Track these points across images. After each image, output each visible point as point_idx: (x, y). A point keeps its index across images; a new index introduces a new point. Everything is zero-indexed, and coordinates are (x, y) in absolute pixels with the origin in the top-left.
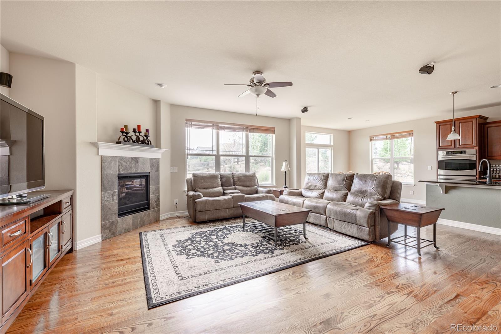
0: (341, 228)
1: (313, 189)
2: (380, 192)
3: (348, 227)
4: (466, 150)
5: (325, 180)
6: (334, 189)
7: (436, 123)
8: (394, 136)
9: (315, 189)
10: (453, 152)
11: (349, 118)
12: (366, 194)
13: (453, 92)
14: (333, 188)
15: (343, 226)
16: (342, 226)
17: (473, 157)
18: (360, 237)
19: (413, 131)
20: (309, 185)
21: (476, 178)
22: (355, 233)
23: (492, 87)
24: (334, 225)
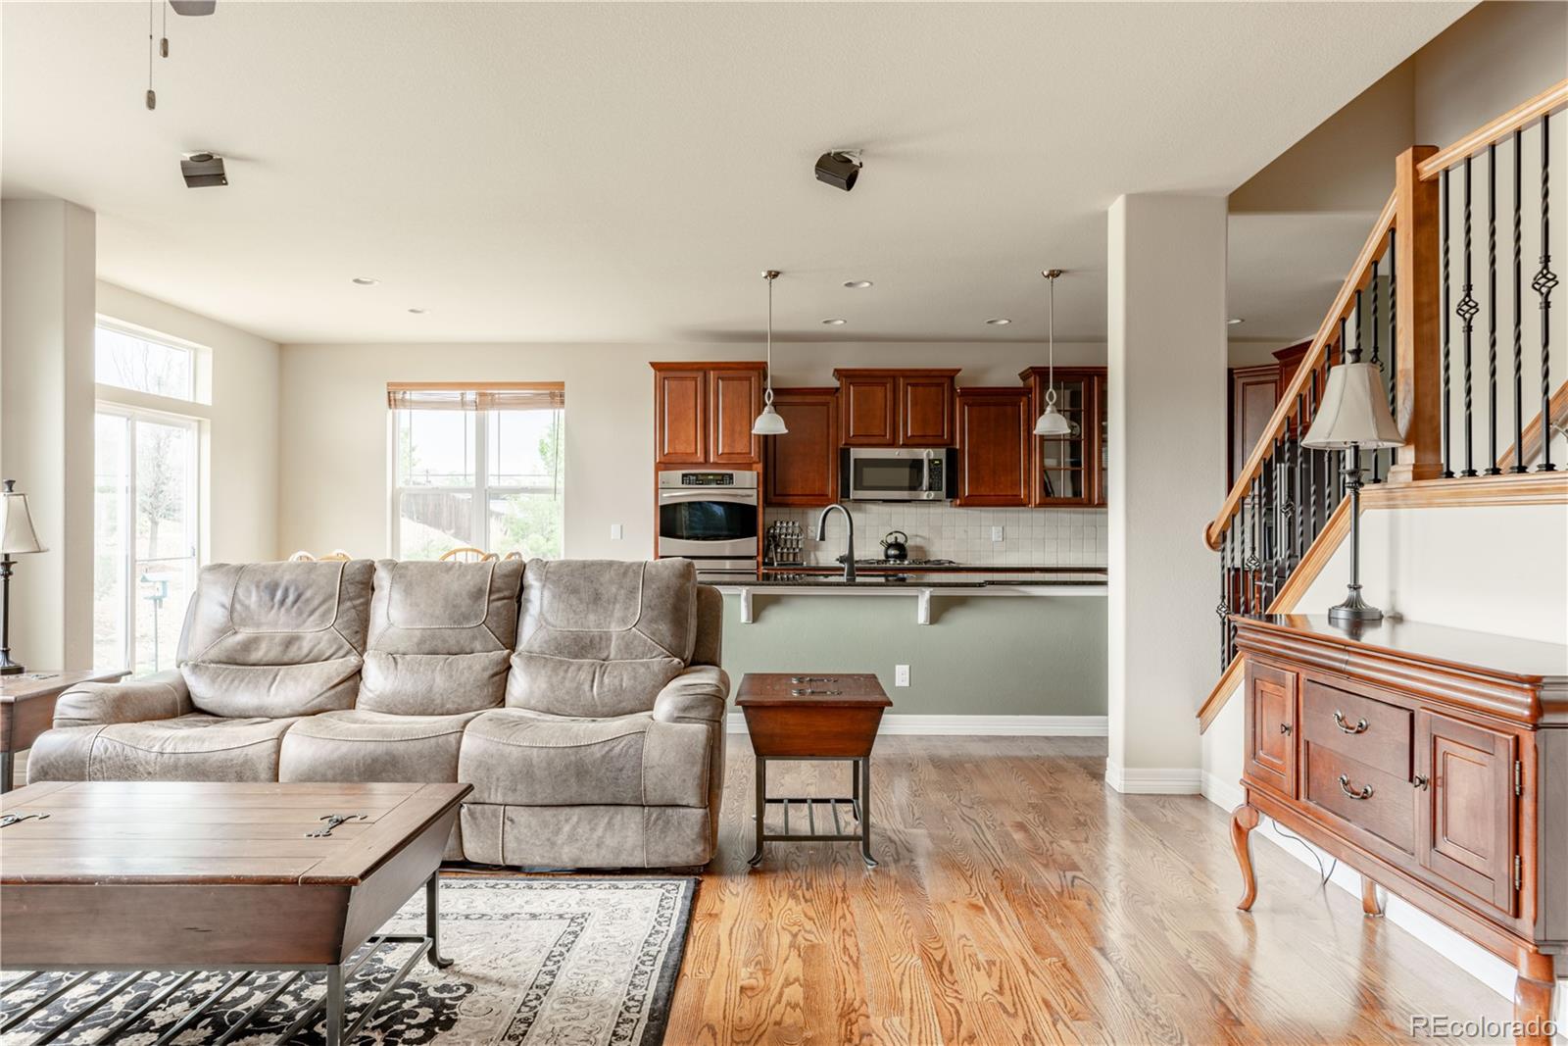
0: (553, 844)
1: (272, 656)
2: (668, 639)
3: (593, 830)
4: (737, 474)
5: (358, 602)
6: (426, 647)
7: (655, 369)
8: (492, 395)
9: (286, 659)
10: (700, 477)
11: (357, 281)
12: (604, 655)
13: (770, 269)
14: (422, 642)
15: (567, 828)
16: (557, 832)
17: (752, 496)
18: (656, 861)
19: (562, 384)
20: (239, 637)
21: (758, 562)
22: (634, 848)
23: (846, 285)
24: (509, 837)
